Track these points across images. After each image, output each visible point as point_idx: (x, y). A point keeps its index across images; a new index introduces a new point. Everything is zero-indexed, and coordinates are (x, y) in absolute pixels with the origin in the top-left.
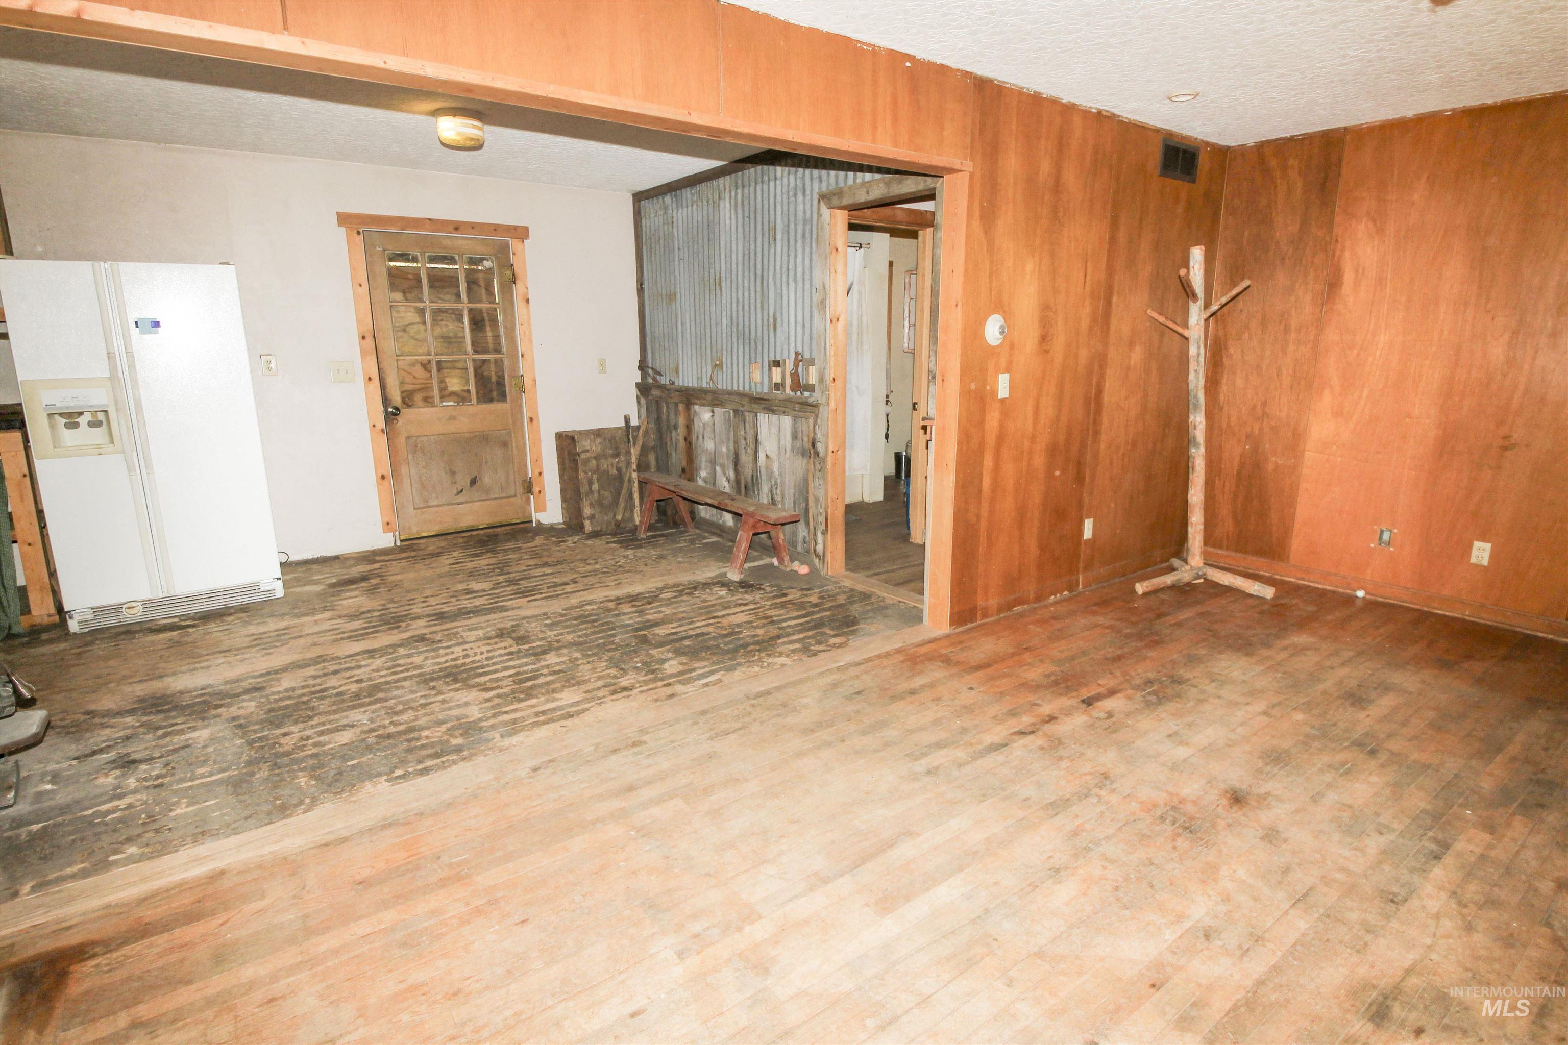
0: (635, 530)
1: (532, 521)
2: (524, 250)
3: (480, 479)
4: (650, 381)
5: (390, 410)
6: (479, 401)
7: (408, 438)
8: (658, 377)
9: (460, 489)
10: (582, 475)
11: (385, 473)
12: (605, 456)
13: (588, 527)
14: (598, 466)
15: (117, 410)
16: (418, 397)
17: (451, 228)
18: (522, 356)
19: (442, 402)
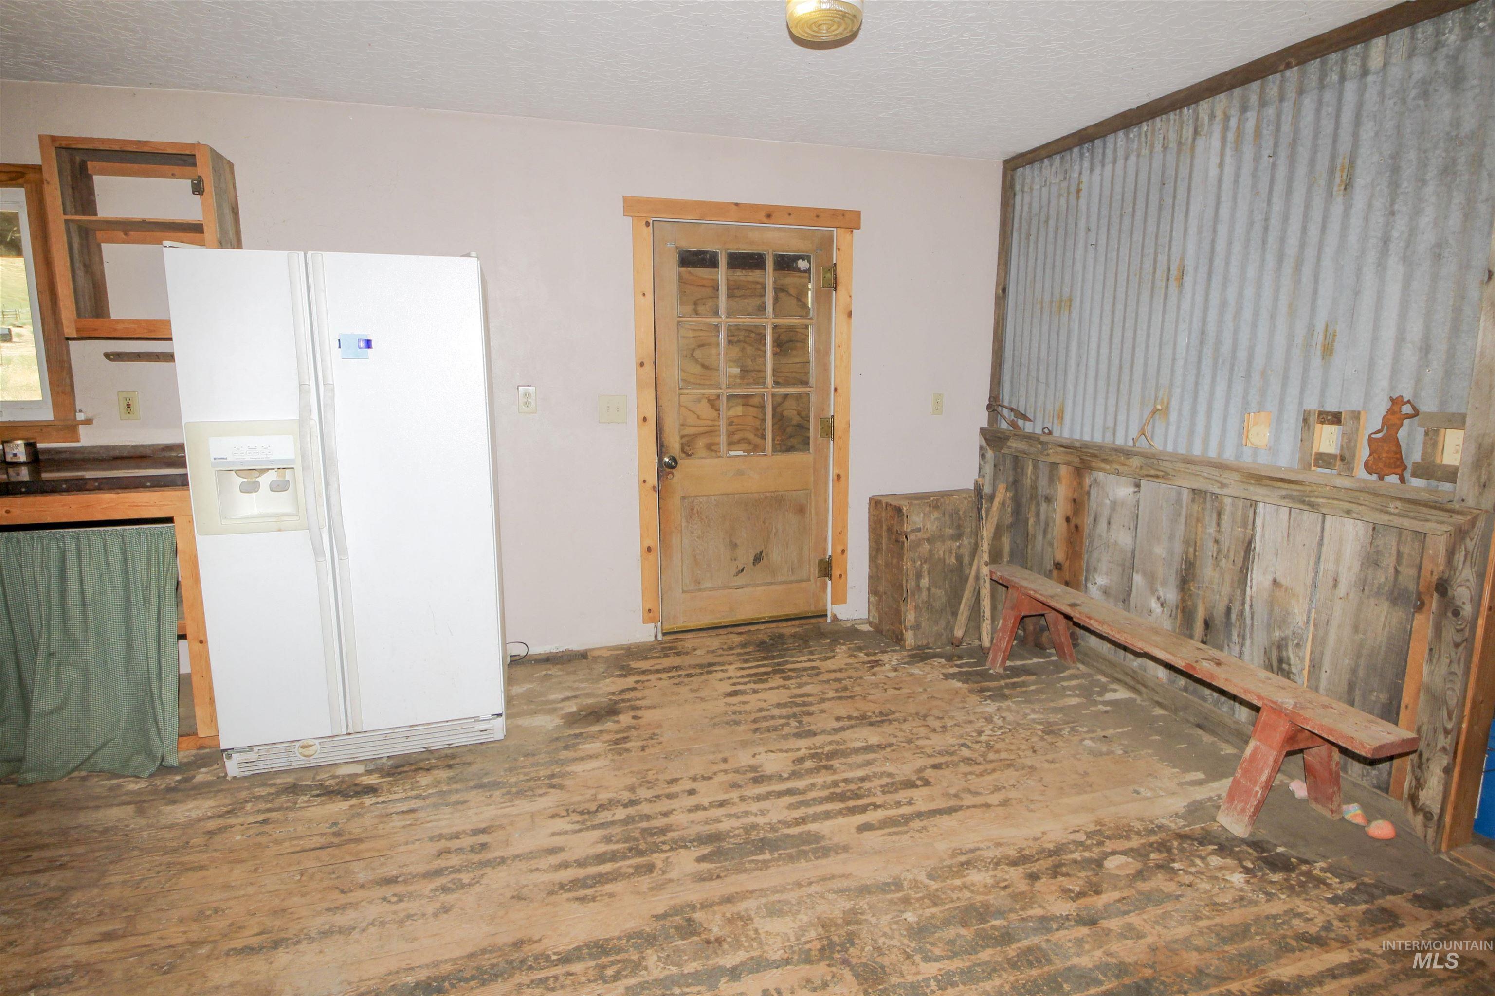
0: (982, 654)
1: (826, 616)
2: (851, 245)
3: (767, 555)
4: (1004, 425)
5: (667, 459)
6: (775, 450)
7: (684, 498)
8: (1020, 422)
9: (740, 568)
10: (907, 565)
11: (652, 544)
12: (942, 538)
13: (910, 638)
14: (930, 551)
15: (304, 469)
16: (701, 443)
17: (762, 215)
18: (836, 390)
19: (729, 450)
